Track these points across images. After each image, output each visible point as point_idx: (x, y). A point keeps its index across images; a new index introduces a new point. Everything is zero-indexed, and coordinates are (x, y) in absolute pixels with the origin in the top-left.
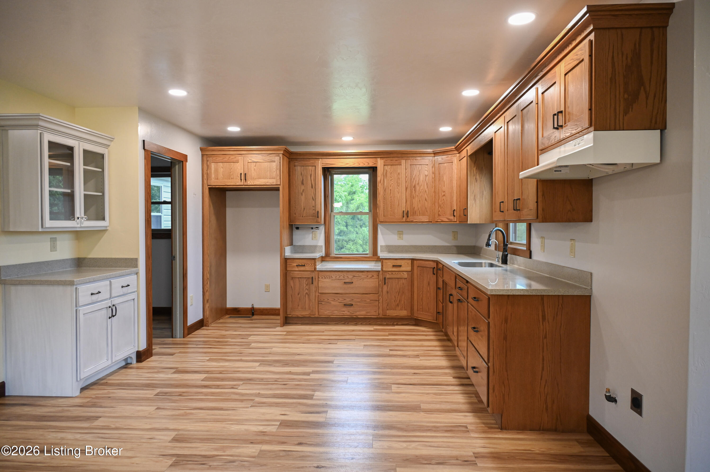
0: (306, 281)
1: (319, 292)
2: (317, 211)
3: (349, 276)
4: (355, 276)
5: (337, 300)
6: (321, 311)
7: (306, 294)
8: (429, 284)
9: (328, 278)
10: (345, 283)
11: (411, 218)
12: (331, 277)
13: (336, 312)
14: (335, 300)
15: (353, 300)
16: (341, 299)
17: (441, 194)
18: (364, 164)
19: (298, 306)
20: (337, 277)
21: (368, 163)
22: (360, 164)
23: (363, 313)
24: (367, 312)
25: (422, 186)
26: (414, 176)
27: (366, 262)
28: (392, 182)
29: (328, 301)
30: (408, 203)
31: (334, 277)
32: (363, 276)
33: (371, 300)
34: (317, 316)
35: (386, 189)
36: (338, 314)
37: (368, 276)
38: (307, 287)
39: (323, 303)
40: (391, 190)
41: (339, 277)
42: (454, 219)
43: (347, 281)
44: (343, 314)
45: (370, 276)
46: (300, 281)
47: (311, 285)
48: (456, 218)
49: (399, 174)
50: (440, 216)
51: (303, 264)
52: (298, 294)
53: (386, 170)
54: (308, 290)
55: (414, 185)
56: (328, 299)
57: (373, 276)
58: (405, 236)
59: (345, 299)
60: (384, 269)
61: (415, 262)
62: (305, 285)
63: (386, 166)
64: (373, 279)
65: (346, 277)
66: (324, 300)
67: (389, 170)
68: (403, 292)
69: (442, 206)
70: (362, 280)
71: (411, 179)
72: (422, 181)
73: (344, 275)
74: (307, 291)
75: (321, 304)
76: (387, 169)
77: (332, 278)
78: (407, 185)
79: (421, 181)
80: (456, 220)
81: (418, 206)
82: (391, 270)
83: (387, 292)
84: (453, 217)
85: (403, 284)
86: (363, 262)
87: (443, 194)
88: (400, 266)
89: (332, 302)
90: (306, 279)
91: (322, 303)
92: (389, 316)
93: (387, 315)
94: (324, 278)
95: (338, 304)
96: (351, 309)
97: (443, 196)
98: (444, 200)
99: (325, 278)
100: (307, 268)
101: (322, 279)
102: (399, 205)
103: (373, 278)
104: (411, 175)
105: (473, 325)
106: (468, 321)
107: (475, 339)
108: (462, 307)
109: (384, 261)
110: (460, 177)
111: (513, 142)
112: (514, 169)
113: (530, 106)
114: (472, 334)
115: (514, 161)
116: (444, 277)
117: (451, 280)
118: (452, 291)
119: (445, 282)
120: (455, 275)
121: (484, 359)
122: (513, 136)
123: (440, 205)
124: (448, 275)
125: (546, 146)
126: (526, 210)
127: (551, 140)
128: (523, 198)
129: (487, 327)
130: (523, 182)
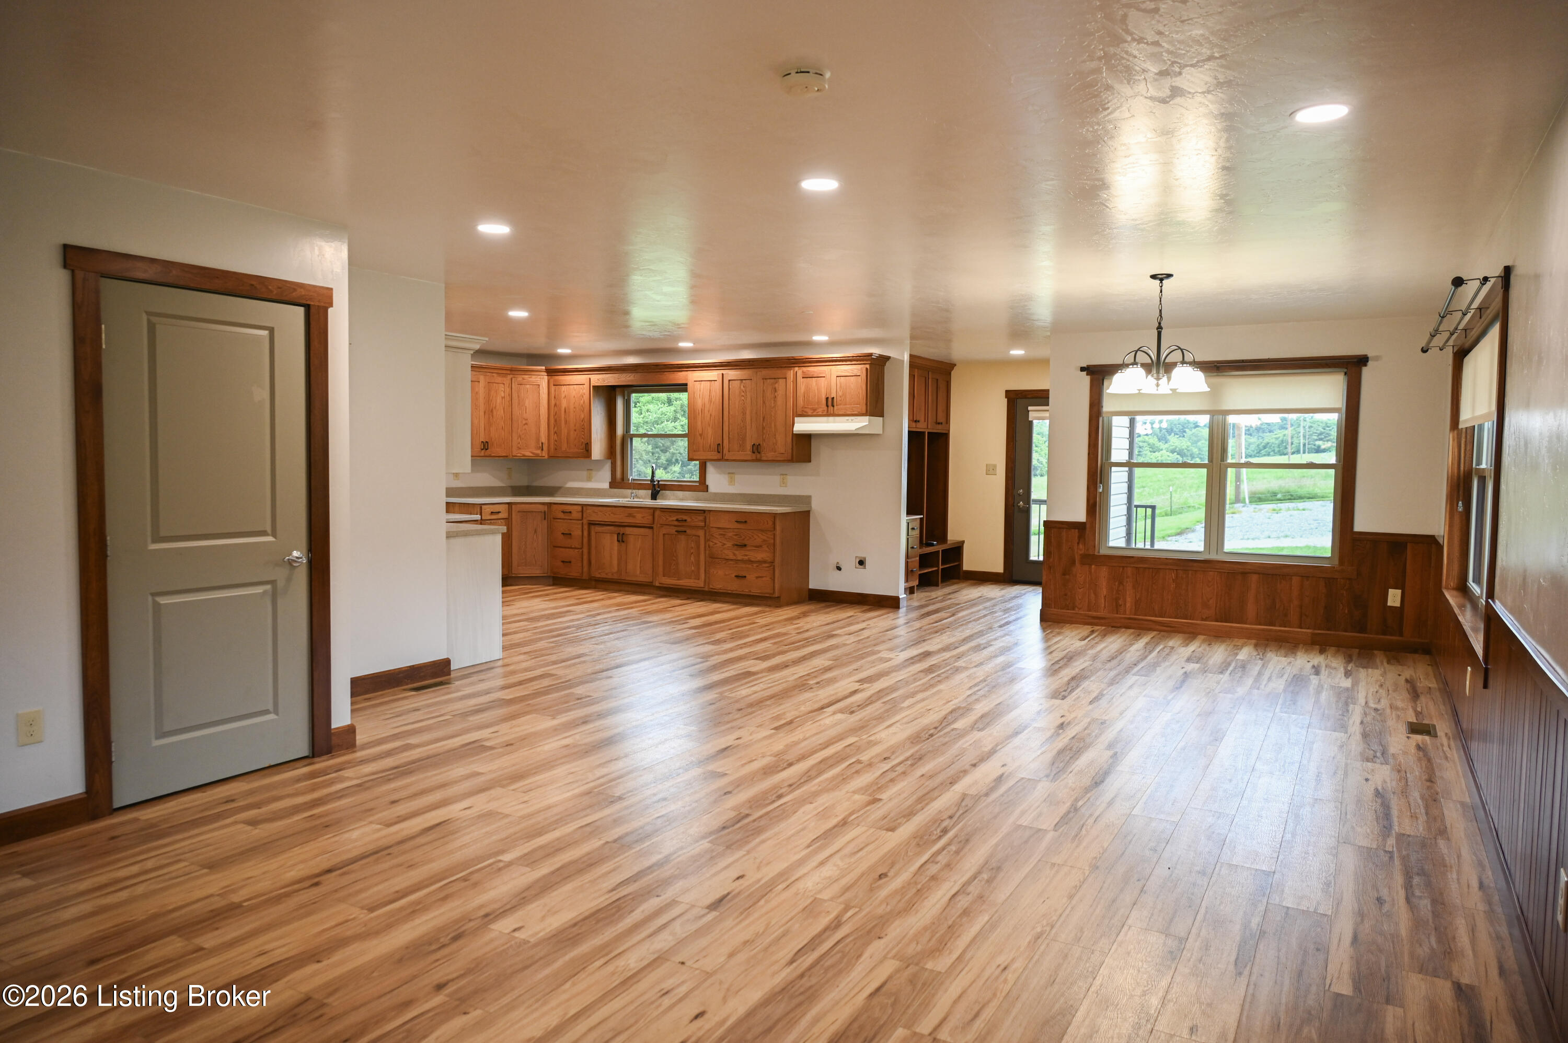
8: (536, 531)
11: (488, 453)
17: (522, 422)
25: (499, 411)
26: (491, 397)
30: (486, 431)
42: (542, 453)
48: (544, 452)
49: (477, 393)
50: (520, 449)
55: (491, 408)
60: (483, 518)
61: (513, 506)
69: (523, 436)
71: (489, 401)
72: (499, 404)
78: (485, 409)
80: (544, 455)
81: (495, 436)
82: (489, 518)
84: (539, 452)
87: (524, 422)
88: (499, 512)
97: (524, 425)
98: (525, 429)
104: (488, 395)
105: (729, 544)
106: (711, 544)
107: (734, 555)
108: (682, 537)
109: (483, 506)
110: (555, 405)
111: (743, 398)
112: (744, 420)
113: (780, 380)
114: (726, 552)
115: (744, 413)
116: (594, 518)
117: (634, 517)
118: (622, 530)
119: (591, 524)
120: (652, 511)
121: (765, 562)
122: (743, 394)
123: (520, 436)
124: (614, 514)
125: (809, 413)
126: (773, 453)
127: (816, 411)
128: (764, 444)
129: (773, 537)
130: (764, 432)
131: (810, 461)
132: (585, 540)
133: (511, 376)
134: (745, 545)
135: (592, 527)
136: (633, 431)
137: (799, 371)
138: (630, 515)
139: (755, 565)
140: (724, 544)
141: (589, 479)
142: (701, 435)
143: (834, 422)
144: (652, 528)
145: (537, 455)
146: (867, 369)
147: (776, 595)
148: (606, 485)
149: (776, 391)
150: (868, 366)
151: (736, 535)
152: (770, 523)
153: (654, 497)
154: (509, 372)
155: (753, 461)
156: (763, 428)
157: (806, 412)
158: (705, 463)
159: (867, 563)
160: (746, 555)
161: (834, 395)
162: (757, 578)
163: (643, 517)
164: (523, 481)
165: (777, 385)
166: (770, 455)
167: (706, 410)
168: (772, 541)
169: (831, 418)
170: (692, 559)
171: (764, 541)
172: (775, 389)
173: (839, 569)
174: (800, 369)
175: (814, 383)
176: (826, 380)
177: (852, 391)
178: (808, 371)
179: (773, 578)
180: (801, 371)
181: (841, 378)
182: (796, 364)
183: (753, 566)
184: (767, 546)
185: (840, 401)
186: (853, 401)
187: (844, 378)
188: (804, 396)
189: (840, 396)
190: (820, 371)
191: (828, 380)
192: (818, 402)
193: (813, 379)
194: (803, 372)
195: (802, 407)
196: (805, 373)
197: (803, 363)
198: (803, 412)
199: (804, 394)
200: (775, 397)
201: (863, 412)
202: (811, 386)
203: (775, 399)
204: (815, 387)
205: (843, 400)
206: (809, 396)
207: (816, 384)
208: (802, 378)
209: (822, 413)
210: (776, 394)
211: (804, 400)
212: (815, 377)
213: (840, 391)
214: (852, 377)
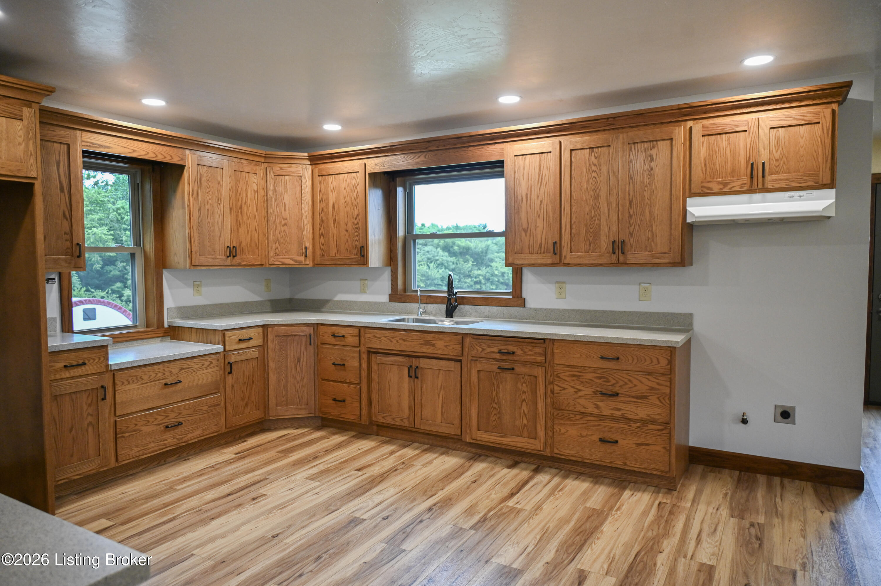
0: (87, 398)
1: (117, 415)
2: (75, 243)
3: (173, 371)
4: (182, 369)
5: (153, 422)
6: (123, 453)
7: (88, 426)
8: (299, 361)
9: (135, 381)
10: (166, 384)
11: (237, 260)
12: (141, 377)
13: (152, 445)
14: (148, 421)
15: (180, 413)
16: (160, 418)
17: (280, 222)
18: (165, 157)
19: (72, 456)
20: (151, 376)
21: (171, 156)
22: (156, 156)
23: (198, 432)
24: (203, 430)
25: (250, 208)
26: (239, 190)
27: (145, 340)
28: (210, 197)
29: (137, 428)
30: (234, 234)
31: (145, 377)
32: (196, 366)
33: (209, 407)
34: (113, 466)
35: (200, 207)
36: (156, 448)
37: (203, 365)
38: (90, 411)
39: (126, 435)
40: (208, 210)
41: (155, 375)
42: (305, 260)
43: (169, 380)
44: (165, 445)
45: (207, 363)
46: (73, 401)
47: (101, 404)
48: (308, 259)
49: (219, 183)
50: (278, 255)
51: (81, 362)
52: (71, 430)
53: (201, 174)
54: (92, 415)
55: (240, 204)
56: (136, 425)
57: (211, 363)
58: (203, 289)
59: (167, 416)
60: (227, 348)
61: (270, 329)
62: (85, 407)
63: (200, 166)
64: (212, 368)
65: (167, 374)
66: (128, 427)
67: (205, 175)
68: (253, 382)
69: (282, 240)
70: (194, 373)
71: (236, 194)
72: (251, 199)
73: (164, 370)
74: (90, 419)
75: (123, 437)
76: (201, 172)
77: (142, 379)
78: (231, 204)
79: (249, 200)
80: (308, 263)
81: (246, 239)
82: (236, 347)
83: (233, 386)
84: (302, 259)
85: (253, 367)
86: (140, 341)
87: (283, 222)
88: (250, 339)
89: (143, 428)
90: (87, 393)
91: (124, 435)
92: (236, 426)
93: (233, 425)
94: (126, 383)
95: (156, 428)
96: (179, 430)
97: (283, 226)
98: (284, 231)
99: (129, 383)
100: (89, 369)
101: (123, 387)
102: (220, 236)
103: (212, 365)
104: (236, 187)
105: (587, 391)
106: (557, 389)
107: (597, 407)
108: (508, 376)
109: (227, 333)
110: (321, 200)
111: (594, 174)
112: (596, 207)
113: (660, 143)
114: (582, 402)
115: (597, 197)
116: (376, 345)
117: (433, 345)
118: (414, 362)
119: (371, 352)
120: (460, 337)
121: (653, 422)
122: (594, 168)
123: (278, 240)
124: (404, 341)
125: (716, 190)
126: (647, 253)
127: (729, 186)
128: (632, 240)
129: (668, 384)
130: (631, 223)
131: (691, 264)
132: (364, 374)
133: (266, 165)
134: (617, 394)
135: (373, 356)
136: (417, 231)
137: (697, 127)
138: (427, 343)
139: (634, 425)
140: (580, 390)
141: (363, 291)
142: (525, 231)
143: (764, 201)
144: (460, 361)
145: (300, 263)
146: (833, 111)
148: (385, 298)
149: (652, 160)
150: (835, 106)
151: (599, 378)
152: (664, 362)
153: (449, 314)
154: (263, 160)
155: (611, 265)
156: (630, 216)
157: (709, 188)
158: (521, 269)
159: (797, 416)
160: (619, 410)
161: (764, 157)
162: (638, 445)
163: (446, 346)
164: (285, 293)
165: (654, 152)
166: (643, 256)
167: (534, 197)
168: (667, 391)
169: (757, 196)
170: (524, 408)
171: (652, 389)
172: (651, 156)
173: (744, 421)
174: (697, 123)
175: (725, 143)
176: (751, 136)
177: (801, 150)
178: (714, 124)
179: (668, 448)
180: (700, 125)
181: (780, 129)
182: (692, 115)
183: (631, 426)
184: (658, 398)
185: (776, 167)
186: (801, 166)
187: (784, 129)
188: (705, 165)
189: (777, 160)
190: (736, 123)
191: (754, 135)
192: (732, 172)
193: (724, 135)
194: (703, 127)
195: (702, 182)
196: (708, 127)
197: (705, 113)
198: (702, 189)
199: (705, 162)
200: (652, 169)
201: (825, 182)
202: (720, 147)
203: (652, 172)
204: (728, 149)
205: (781, 165)
206: (715, 164)
207: (729, 144)
208: (703, 136)
209: (741, 188)
210: (652, 164)
211: (706, 170)
212: (726, 133)
213: (777, 151)
214: (801, 127)
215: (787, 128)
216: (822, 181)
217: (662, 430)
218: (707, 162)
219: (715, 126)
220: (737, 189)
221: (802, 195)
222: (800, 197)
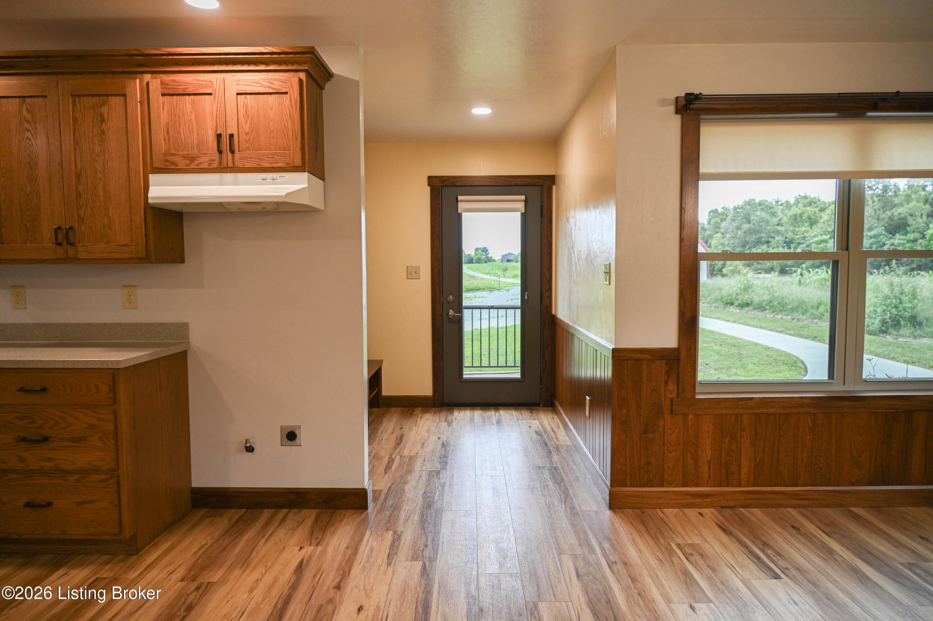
105: (6, 438)
107: (22, 459)
112: (32, 180)
113: (112, 99)
115: (33, 166)
121: (97, 471)
122: (26, 125)
125: (182, 166)
126: (103, 245)
127: (197, 162)
128: (83, 227)
129: (112, 418)
130: (81, 203)
131: (182, 261)
134: (47, 439)
137: (155, 83)
139: (72, 478)
143: (236, 183)
146: (301, 81)
147: (128, 534)
149: (103, 121)
150: (303, 76)
151: (22, 419)
152: (105, 389)
155: (58, 261)
156: (79, 195)
157: (173, 163)
159: (303, 436)
160: (51, 460)
161: (232, 129)
162: (79, 504)
165: (104, 110)
166: (97, 250)
168: (111, 427)
169: (229, 176)
171: (91, 426)
172: (102, 116)
173: (249, 449)
174: (156, 78)
175: (189, 108)
176: (216, 101)
177: (271, 123)
178: (174, 81)
179: (117, 503)
180: (159, 81)
181: (248, 96)
182: (147, 67)
183: (67, 480)
184: (100, 438)
185: (246, 142)
186: (272, 143)
187: (253, 96)
188: (168, 132)
189: (247, 134)
190: (200, 82)
191: (219, 101)
192: (198, 145)
193: (187, 97)
194: (162, 83)
195: (165, 154)
196: (167, 85)
197: (163, 65)
198: (166, 163)
199: (168, 128)
200: (103, 133)
201: (296, 164)
202: (183, 111)
203: (104, 137)
204: (193, 115)
205: (252, 141)
206: (179, 133)
207: (193, 108)
208: (162, 95)
209: (209, 165)
210: (104, 126)
211: (169, 140)
212: (189, 95)
213: (246, 123)
214: (269, 96)
215: (255, 96)
216: (293, 162)
217: (108, 479)
218: (170, 130)
219: (176, 84)
220: (205, 166)
221: (275, 178)
222: (273, 180)
